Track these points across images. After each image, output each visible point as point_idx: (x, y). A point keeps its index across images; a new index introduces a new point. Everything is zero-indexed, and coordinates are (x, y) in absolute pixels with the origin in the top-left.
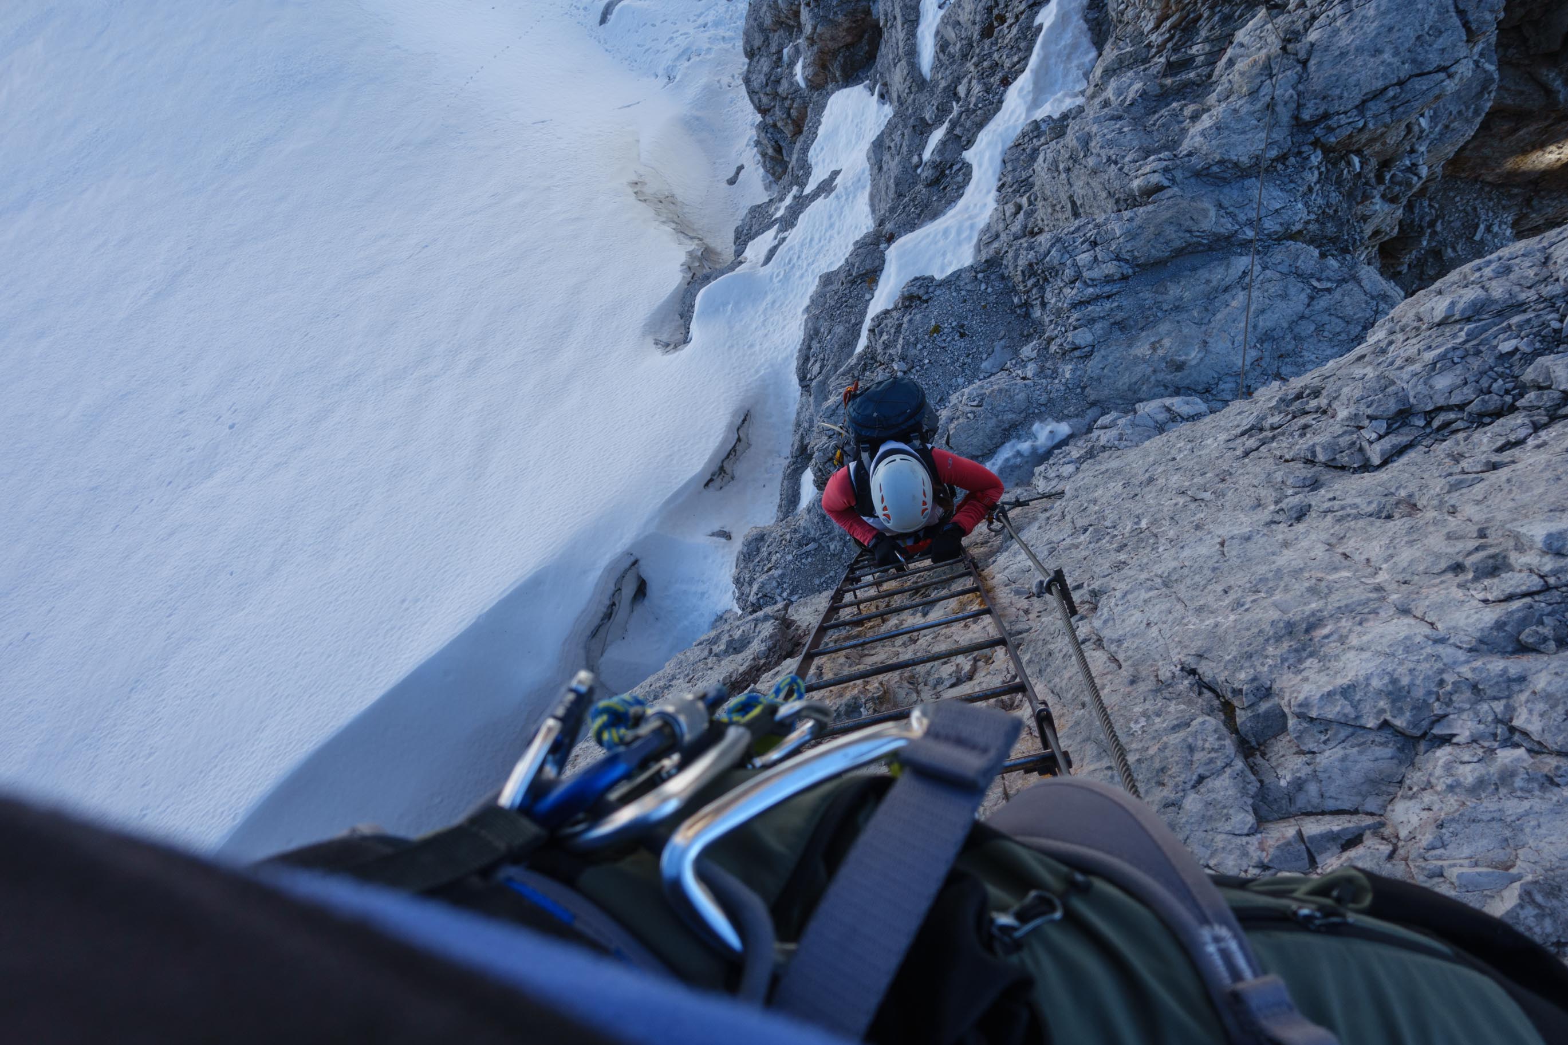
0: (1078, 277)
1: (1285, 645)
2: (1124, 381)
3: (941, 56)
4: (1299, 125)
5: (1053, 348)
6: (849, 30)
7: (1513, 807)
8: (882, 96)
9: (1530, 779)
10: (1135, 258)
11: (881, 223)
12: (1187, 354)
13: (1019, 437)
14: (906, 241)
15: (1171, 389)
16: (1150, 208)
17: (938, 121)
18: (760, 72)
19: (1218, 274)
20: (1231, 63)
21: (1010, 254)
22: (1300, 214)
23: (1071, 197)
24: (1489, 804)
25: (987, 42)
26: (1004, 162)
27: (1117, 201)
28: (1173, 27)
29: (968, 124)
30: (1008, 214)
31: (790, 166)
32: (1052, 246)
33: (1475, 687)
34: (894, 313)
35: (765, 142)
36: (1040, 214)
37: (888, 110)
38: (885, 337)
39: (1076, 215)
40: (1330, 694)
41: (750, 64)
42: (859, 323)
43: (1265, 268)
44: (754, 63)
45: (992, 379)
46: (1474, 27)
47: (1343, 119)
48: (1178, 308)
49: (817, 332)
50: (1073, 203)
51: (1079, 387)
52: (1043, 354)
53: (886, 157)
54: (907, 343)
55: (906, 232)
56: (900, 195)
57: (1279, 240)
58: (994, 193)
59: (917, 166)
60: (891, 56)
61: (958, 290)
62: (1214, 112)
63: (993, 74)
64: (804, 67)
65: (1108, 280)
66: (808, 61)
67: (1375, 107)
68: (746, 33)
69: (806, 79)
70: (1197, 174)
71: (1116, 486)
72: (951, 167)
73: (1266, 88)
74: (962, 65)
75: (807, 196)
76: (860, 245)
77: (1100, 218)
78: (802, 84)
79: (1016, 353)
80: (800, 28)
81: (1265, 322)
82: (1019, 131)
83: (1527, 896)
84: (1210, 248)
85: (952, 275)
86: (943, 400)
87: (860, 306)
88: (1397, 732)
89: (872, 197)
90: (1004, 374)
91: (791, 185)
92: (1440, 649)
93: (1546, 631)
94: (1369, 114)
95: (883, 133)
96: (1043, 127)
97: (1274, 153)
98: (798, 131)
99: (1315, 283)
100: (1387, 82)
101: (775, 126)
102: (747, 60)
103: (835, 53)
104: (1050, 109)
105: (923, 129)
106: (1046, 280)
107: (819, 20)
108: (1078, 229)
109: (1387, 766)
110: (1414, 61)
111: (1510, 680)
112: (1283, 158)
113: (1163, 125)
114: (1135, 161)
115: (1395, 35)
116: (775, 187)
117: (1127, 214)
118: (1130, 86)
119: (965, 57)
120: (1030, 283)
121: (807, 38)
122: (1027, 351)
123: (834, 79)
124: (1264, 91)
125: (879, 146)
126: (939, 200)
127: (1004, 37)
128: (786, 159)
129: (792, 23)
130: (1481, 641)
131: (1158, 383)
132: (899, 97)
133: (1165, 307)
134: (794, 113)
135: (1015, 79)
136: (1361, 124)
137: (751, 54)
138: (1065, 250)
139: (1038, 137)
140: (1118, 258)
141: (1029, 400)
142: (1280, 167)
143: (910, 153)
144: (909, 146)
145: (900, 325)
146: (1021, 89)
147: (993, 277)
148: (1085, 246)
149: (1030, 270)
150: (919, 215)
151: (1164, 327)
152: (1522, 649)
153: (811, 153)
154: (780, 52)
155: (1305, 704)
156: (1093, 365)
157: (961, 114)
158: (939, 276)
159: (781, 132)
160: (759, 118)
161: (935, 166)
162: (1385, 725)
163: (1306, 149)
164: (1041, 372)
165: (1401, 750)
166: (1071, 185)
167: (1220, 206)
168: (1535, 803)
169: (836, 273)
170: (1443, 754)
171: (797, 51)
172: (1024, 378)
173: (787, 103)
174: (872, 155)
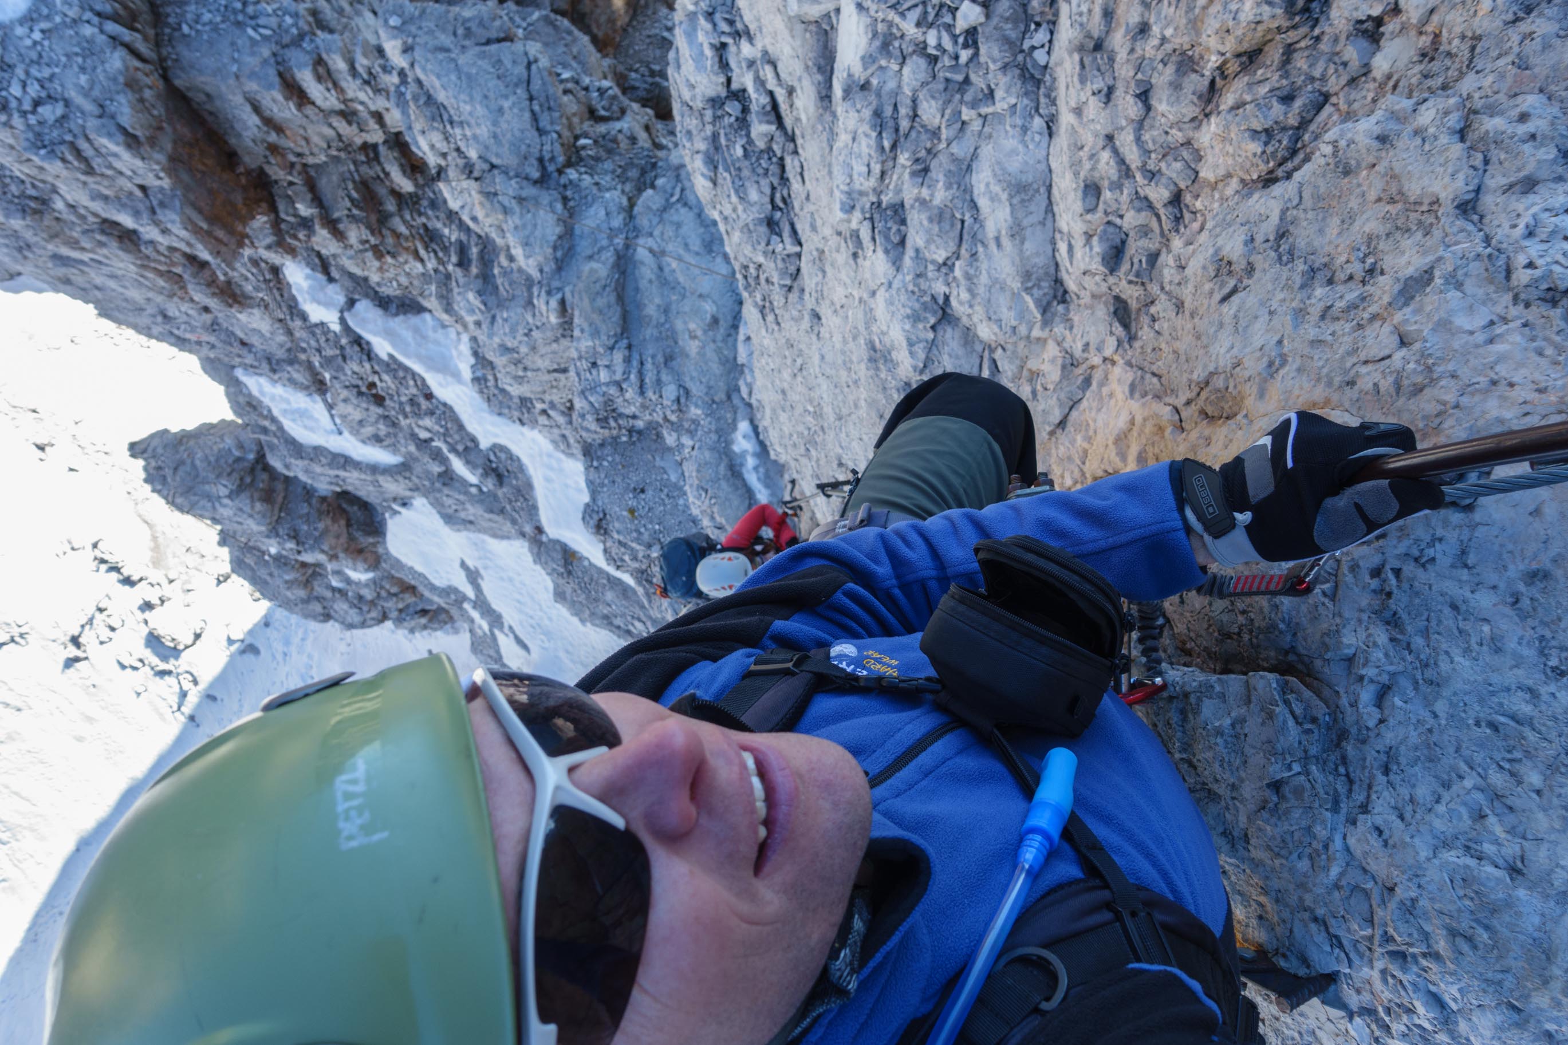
0: (618, 385)
1: (882, 367)
2: (716, 368)
3: (385, 443)
4: (542, 181)
5: (673, 418)
6: (334, 520)
7: (984, 279)
8: (404, 505)
9: (971, 265)
10: (615, 335)
11: (523, 535)
12: (706, 312)
13: (742, 465)
14: (545, 518)
15: (732, 331)
16: (577, 313)
17: (444, 461)
18: (346, 612)
19: (646, 272)
20: (474, 219)
21: (584, 434)
22: (615, 197)
23: (549, 372)
24: (981, 290)
25: (388, 402)
26: (500, 414)
27: (564, 336)
28: (426, 248)
29: (457, 437)
30: (546, 422)
31: (444, 605)
32: (586, 398)
33: (919, 276)
34: (608, 544)
35: (413, 623)
36: (556, 399)
37: (420, 502)
38: (627, 558)
39: (565, 371)
40: (911, 353)
41: (336, 620)
42: (609, 577)
43: (651, 235)
44: (336, 616)
45: (687, 474)
46: (502, 35)
47: (547, 147)
48: (666, 311)
49: (606, 617)
50: (555, 371)
51: (711, 405)
52: (676, 427)
53: (462, 515)
54: (637, 540)
55: (537, 514)
56: (502, 511)
57: (631, 217)
58: (525, 430)
59: (480, 490)
60: (371, 488)
61: (602, 485)
62: (512, 244)
63: (419, 405)
64: (355, 570)
65: (627, 360)
66: (350, 564)
67: (544, 122)
68: (306, 616)
69: (367, 570)
70: (559, 269)
71: (783, 417)
72: (490, 461)
73: (505, 200)
74: (401, 429)
75: (477, 596)
76: (538, 558)
77: (574, 354)
78: (370, 575)
79: (670, 449)
80: (318, 565)
81: (696, 245)
82: (476, 396)
83: (1028, 290)
84: (623, 273)
85: (588, 487)
86: (695, 521)
87: (594, 572)
88: (939, 322)
89: (495, 536)
90: (685, 464)
91: (461, 608)
92: (895, 286)
93: (894, 228)
94: (548, 128)
95: (439, 512)
96: (479, 374)
97: (559, 206)
98: (412, 589)
99: (674, 199)
100: (527, 109)
101: (401, 611)
102: (331, 622)
103: (351, 538)
104: (465, 365)
105: (448, 477)
106: (614, 410)
107: (317, 544)
108: (578, 374)
109: (958, 333)
110: (516, 85)
111: (917, 257)
112: (565, 200)
113: (510, 285)
114: (534, 315)
115: (491, 95)
116: (458, 624)
117: (577, 333)
118: (468, 301)
119: (394, 425)
120: (613, 424)
121: (330, 560)
122: (670, 439)
123: (374, 545)
124: (506, 203)
125: (450, 519)
126: (517, 478)
127: (389, 388)
128: (434, 607)
129: (310, 571)
130: (894, 263)
131: (724, 341)
132: (411, 490)
133: (662, 320)
134: (394, 590)
135: (428, 387)
136: (555, 136)
137: (327, 617)
138: (593, 389)
139: (486, 380)
140: (612, 348)
141: (712, 449)
142: (572, 204)
143: (467, 493)
144: (460, 492)
145: (620, 542)
146: (440, 385)
147: (599, 453)
148: (594, 372)
149: (602, 421)
150: (526, 499)
151: (679, 325)
152: (902, 242)
153: (438, 583)
154: (334, 590)
155: (915, 368)
156: (696, 389)
157: (446, 442)
158: (586, 498)
159: (408, 606)
160: (389, 624)
161: (486, 474)
162: (933, 328)
163: (563, 180)
164: (691, 433)
165: (949, 323)
166: (538, 370)
167: (590, 258)
168: (984, 266)
169: (556, 587)
170: (954, 302)
171: (338, 573)
172: (693, 448)
173: (383, 594)
174: (456, 527)
